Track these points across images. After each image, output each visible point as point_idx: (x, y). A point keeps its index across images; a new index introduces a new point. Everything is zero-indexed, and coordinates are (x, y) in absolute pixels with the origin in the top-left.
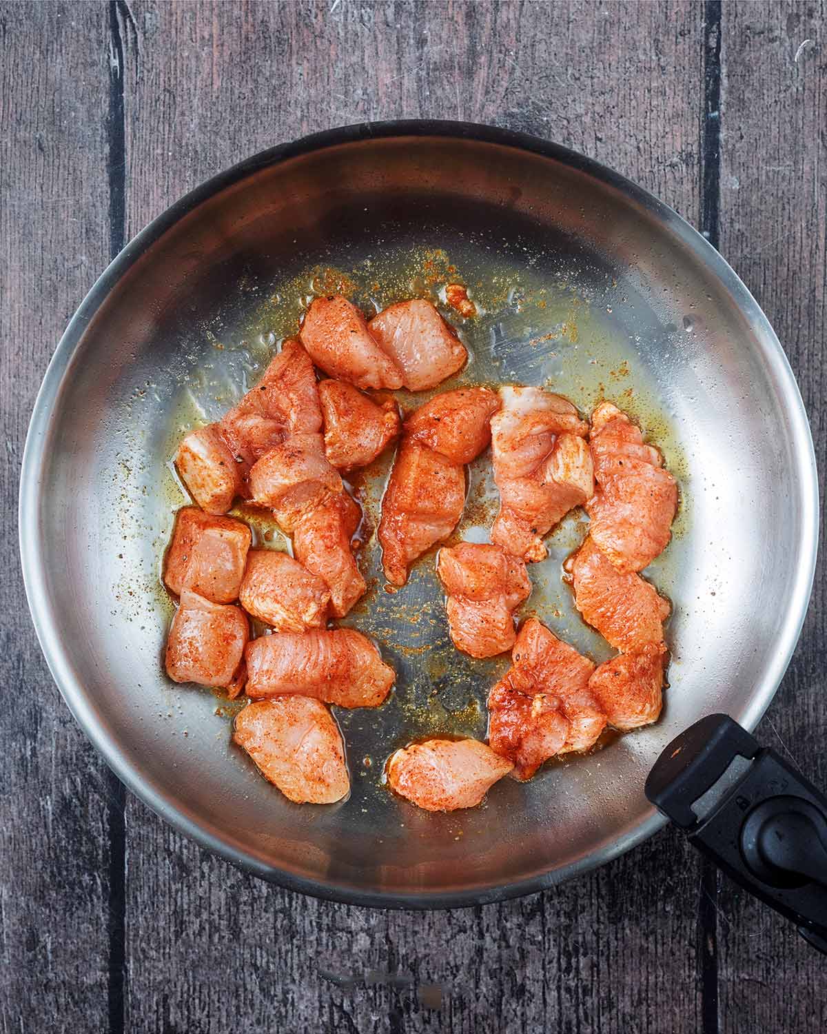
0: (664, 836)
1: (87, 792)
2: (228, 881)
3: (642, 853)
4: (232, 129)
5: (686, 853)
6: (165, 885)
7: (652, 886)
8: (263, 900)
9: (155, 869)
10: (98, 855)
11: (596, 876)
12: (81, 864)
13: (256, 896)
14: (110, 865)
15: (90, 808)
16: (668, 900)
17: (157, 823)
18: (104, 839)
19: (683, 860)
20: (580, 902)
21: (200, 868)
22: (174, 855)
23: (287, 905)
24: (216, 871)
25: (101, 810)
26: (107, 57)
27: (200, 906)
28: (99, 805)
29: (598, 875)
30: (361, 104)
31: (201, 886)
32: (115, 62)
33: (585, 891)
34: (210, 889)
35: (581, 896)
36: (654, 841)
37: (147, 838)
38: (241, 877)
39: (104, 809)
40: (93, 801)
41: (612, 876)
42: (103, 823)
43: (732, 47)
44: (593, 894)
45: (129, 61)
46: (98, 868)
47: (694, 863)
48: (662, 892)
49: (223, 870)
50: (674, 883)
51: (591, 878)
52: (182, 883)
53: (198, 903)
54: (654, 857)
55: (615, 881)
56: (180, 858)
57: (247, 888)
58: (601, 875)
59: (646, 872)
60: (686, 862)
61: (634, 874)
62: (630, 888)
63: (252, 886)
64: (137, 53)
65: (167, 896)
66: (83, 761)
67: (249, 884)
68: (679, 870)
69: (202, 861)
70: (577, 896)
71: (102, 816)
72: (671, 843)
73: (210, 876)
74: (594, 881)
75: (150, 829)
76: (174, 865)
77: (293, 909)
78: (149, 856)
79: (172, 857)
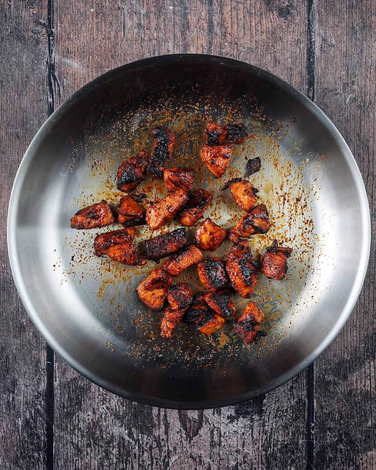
0: (291, 437)
1: (37, 417)
2: (99, 456)
3: (281, 445)
5: (300, 445)
6: (71, 458)
7: (286, 460)
8: (114, 465)
9: (66, 450)
10: (41, 444)
11: (261, 455)
12: (34, 448)
13: (111, 463)
14: (47, 449)
15: (38, 424)
16: (292, 465)
17: (68, 431)
18: (44, 438)
19: (299, 448)
20: (254, 466)
21: (86, 450)
23: (125, 467)
24: (93, 452)
25: (43, 425)
26: (47, 97)
27: (86, 467)
28: (42, 423)
31: (87, 458)
32: (50, 100)
33: (256, 461)
34: (91, 460)
35: (254, 463)
36: (286, 439)
37: (63, 437)
38: (104, 455)
39: (44, 424)
40: (39, 421)
41: (268, 455)
42: (44, 430)
43: (319, 97)
44: (259, 462)
45: (57, 99)
46: (40, 450)
47: (304, 449)
48: (289, 462)
49: (97, 451)
50: (295, 458)
52: (78, 457)
53: (85, 466)
54: (286, 446)
55: (269, 457)
56: (78, 446)
57: (107, 459)
58: (263, 454)
59: (283, 453)
61: (277, 454)
62: (276, 460)
63: (109, 458)
64: (60, 96)
65: (72, 463)
66: (35, 403)
67: (108, 457)
68: (297, 452)
69: (87, 447)
70: (252, 463)
71: (43, 427)
72: (294, 440)
73: (91, 454)
74: (260, 457)
75: (64, 433)
76: (75, 449)
77: (127, 468)
78: (64, 445)
79: (74, 445)
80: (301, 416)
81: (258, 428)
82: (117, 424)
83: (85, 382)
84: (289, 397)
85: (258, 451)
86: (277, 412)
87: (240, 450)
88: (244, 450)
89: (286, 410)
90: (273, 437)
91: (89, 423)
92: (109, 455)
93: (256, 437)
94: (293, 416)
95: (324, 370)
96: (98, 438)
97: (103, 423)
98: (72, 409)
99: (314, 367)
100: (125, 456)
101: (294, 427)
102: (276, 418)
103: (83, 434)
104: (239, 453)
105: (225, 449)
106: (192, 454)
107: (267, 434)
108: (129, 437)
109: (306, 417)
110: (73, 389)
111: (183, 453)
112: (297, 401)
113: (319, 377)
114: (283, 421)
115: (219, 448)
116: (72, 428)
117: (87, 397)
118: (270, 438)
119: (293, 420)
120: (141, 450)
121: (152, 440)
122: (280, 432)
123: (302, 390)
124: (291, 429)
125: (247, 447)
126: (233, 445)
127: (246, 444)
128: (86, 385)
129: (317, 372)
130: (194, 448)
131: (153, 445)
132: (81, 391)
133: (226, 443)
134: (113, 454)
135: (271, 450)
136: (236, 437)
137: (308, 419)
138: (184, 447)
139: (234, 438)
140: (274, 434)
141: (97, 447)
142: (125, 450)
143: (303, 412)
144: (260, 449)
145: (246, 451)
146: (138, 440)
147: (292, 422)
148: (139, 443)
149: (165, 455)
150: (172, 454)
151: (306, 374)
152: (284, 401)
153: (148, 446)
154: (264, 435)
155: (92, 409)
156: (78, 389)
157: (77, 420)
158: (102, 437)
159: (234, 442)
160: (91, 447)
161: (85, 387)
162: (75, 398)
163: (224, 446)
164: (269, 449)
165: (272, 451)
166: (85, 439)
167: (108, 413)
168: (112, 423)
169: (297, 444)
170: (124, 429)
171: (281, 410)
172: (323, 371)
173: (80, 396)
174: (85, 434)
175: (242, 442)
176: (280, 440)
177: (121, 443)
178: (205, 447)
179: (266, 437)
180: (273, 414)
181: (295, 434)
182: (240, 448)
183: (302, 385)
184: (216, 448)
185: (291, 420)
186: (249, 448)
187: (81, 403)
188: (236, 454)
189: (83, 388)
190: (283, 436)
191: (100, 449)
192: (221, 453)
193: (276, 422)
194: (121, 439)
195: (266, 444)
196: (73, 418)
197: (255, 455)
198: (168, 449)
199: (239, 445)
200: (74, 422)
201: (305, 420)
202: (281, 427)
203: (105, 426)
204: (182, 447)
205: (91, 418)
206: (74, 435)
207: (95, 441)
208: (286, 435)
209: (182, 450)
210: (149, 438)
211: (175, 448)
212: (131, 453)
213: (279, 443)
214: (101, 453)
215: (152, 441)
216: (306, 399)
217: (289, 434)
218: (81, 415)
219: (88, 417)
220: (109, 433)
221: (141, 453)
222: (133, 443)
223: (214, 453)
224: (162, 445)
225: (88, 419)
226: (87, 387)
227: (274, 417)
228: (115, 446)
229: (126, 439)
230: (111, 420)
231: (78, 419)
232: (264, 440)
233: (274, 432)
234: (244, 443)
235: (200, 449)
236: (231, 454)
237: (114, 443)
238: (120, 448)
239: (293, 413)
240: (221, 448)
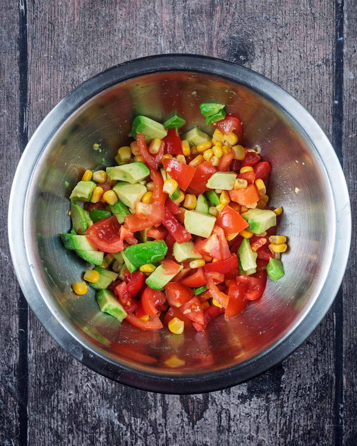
0: (315, 421)
1: (7, 396)
3: (303, 430)
4: (85, 43)
5: (326, 431)
9: (43, 437)
10: (13, 430)
11: (278, 442)
12: (4, 435)
14: (20, 435)
15: (9, 405)
17: (45, 413)
18: (16, 422)
19: (325, 435)
21: (68, 437)
22: (54, 430)
24: (76, 439)
25: (14, 406)
26: (18, 4)
28: (14, 403)
29: (280, 442)
30: (153, 31)
32: (22, 7)
36: (309, 424)
37: (39, 421)
38: (89, 442)
39: (16, 406)
40: (10, 401)
41: (287, 443)
42: (16, 413)
43: (350, 3)
45: (30, 7)
46: (12, 437)
47: (331, 436)
49: (80, 438)
51: (276, 444)
54: (309, 432)
56: (57, 432)
59: (305, 441)
60: (326, 436)
61: (299, 441)
64: (34, 2)
66: (5, 380)
68: (322, 440)
69: (68, 433)
71: (15, 409)
72: (318, 425)
73: (73, 441)
75: (41, 416)
76: (54, 436)
78: (40, 430)
79: (53, 431)
80: (327, 395)
81: (276, 410)
82: (104, 404)
83: (66, 354)
84: (313, 372)
85: (275, 437)
86: (298, 390)
87: (253, 436)
88: (258, 436)
89: (310, 388)
90: (294, 420)
91: (71, 404)
92: (95, 443)
93: (273, 420)
94: (317, 396)
95: (355, 339)
96: (82, 422)
97: (87, 404)
98: (50, 387)
99: (344, 336)
100: (114, 444)
101: (318, 409)
102: (296, 397)
103: (63, 417)
104: (252, 440)
105: (236, 435)
106: (196, 442)
107: (286, 417)
108: (119, 421)
109: (334, 397)
110: (51, 362)
111: (184, 440)
112: (322, 377)
113: (350, 348)
114: (305, 401)
115: (228, 434)
116: (50, 410)
117: (69, 372)
118: (290, 422)
119: (318, 400)
120: (134, 437)
121: (147, 424)
122: (302, 415)
123: (328, 364)
124: (316, 412)
125: (262, 433)
126: (245, 430)
127: (261, 429)
128: (67, 358)
129: (347, 342)
130: (197, 434)
131: (148, 431)
132: (61, 365)
133: (236, 429)
134: (100, 442)
135: (290, 436)
136: (249, 421)
137: (336, 398)
138: (185, 434)
139: (246, 422)
140: (295, 417)
141: (80, 433)
142: (114, 437)
143: (330, 391)
144: (278, 435)
145: (260, 438)
146: (130, 425)
147: (316, 402)
148: (131, 428)
149: (162, 443)
150: (171, 442)
151: (334, 344)
152: (307, 377)
153: (142, 432)
154: (283, 418)
155: (74, 387)
156: (57, 362)
157: (56, 400)
158: (86, 421)
159: (246, 426)
160: (74, 433)
161: (65, 360)
162: (53, 374)
163: (234, 431)
164: (289, 435)
165: (292, 438)
166: (66, 424)
167: (94, 391)
168: (99, 404)
169: (323, 429)
170: (113, 411)
171: (303, 388)
172: (354, 341)
173: (59, 372)
174: (66, 417)
175: (256, 426)
176: (302, 425)
177: (109, 428)
178: (212, 434)
179: (284, 421)
180: (293, 392)
181: (320, 417)
182: (253, 434)
183: (329, 357)
184: (225, 434)
185: (315, 401)
186: (264, 435)
187: (61, 380)
188: (248, 441)
189: (63, 361)
190: (306, 420)
191: (84, 436)
192: (231, 440)
193: (296, 402)
194: (109, 424)
195: (285, 429)
196: (51, 398)
197: (272, 443)
198: (167, 437)
199: (252, 431)
200: (53, 402)
201: (333, 401)
202: (303, 409)
203: (90, 408)
204: (184, 434)
205: (73, 398)
206: (52, 419)
207: (78, 425)
208: (309, 418)
209: (184, 437)
210: (143, 422)
211: (175, 434)
212: (121, 441)
213: (301, 428)
214: (86, 441)
215: (148, 427)
216: (334, 375)
217: (312, 417)
218: (61, 394)
219: (69, 397)
220: (95, 417)
221: (134, 441)
222: (125, 428)
223: (221, 440)
224: (159, 431)
225: (70, 399)
226: (68, 360)
227: (294, 397)
228: (102, 432)
229: (115, 423)
230: (98, 401)
231: (58, 399)
232: (282, 425)
233: (295, 415)
234: (258, 428)
235: (205, 436)
236: (243, 442)
237: (102, 429)
238: (107, 434)
239: (317, 391)
240: (230, 434)
